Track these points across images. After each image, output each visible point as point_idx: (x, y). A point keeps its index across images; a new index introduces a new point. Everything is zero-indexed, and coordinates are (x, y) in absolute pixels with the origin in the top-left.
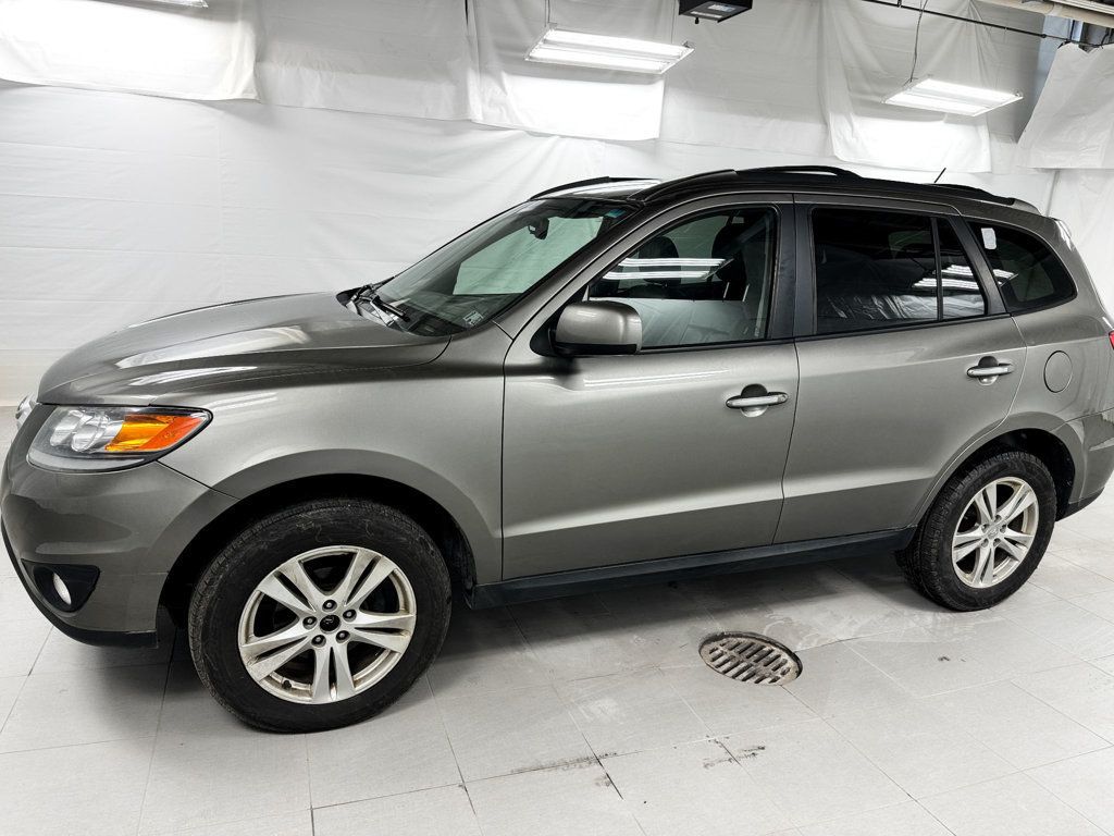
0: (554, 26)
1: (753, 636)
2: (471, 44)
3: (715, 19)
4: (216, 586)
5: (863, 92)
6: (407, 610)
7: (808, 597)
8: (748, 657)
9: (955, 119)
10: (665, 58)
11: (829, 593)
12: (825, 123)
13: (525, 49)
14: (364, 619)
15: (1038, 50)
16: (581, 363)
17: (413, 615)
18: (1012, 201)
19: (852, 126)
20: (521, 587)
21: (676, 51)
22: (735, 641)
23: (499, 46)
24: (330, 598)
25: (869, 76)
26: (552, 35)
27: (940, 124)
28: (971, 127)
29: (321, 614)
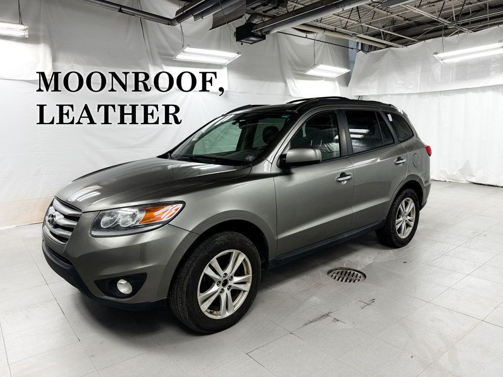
0: (189, 46)
1: (341, 268)
2: (148, 53)
3: (249, 43)
4: (190, 273)
5: (296, 70)
6: (248, 273)
7: (350, 253)
8: (345, 275)
9: (327, 79)
10: (229, 59)
11: (355, 250)
12: (285, 82)
13: (172, 56)
14: (237, 279)
15: (348, 53)
16: (293, 170)
17: (251, 275)
18: (390, 105)
19: (294, 83)
20: (282, 258)
21: (234, 56)
22: (337, 271)
23: (160, 54)
24: (225, 272)
25: (297, 64)
26: (187, 49)
27: (323, 81)
28: (333, 82)
29: (222, 279)
